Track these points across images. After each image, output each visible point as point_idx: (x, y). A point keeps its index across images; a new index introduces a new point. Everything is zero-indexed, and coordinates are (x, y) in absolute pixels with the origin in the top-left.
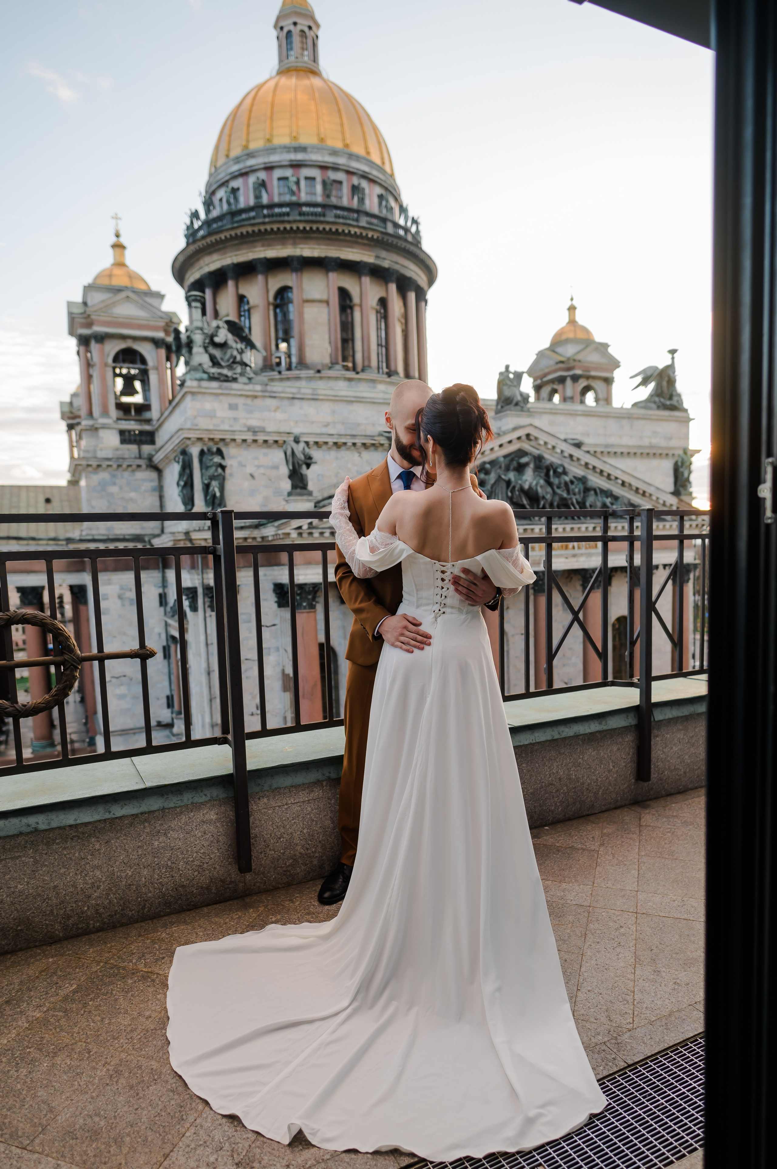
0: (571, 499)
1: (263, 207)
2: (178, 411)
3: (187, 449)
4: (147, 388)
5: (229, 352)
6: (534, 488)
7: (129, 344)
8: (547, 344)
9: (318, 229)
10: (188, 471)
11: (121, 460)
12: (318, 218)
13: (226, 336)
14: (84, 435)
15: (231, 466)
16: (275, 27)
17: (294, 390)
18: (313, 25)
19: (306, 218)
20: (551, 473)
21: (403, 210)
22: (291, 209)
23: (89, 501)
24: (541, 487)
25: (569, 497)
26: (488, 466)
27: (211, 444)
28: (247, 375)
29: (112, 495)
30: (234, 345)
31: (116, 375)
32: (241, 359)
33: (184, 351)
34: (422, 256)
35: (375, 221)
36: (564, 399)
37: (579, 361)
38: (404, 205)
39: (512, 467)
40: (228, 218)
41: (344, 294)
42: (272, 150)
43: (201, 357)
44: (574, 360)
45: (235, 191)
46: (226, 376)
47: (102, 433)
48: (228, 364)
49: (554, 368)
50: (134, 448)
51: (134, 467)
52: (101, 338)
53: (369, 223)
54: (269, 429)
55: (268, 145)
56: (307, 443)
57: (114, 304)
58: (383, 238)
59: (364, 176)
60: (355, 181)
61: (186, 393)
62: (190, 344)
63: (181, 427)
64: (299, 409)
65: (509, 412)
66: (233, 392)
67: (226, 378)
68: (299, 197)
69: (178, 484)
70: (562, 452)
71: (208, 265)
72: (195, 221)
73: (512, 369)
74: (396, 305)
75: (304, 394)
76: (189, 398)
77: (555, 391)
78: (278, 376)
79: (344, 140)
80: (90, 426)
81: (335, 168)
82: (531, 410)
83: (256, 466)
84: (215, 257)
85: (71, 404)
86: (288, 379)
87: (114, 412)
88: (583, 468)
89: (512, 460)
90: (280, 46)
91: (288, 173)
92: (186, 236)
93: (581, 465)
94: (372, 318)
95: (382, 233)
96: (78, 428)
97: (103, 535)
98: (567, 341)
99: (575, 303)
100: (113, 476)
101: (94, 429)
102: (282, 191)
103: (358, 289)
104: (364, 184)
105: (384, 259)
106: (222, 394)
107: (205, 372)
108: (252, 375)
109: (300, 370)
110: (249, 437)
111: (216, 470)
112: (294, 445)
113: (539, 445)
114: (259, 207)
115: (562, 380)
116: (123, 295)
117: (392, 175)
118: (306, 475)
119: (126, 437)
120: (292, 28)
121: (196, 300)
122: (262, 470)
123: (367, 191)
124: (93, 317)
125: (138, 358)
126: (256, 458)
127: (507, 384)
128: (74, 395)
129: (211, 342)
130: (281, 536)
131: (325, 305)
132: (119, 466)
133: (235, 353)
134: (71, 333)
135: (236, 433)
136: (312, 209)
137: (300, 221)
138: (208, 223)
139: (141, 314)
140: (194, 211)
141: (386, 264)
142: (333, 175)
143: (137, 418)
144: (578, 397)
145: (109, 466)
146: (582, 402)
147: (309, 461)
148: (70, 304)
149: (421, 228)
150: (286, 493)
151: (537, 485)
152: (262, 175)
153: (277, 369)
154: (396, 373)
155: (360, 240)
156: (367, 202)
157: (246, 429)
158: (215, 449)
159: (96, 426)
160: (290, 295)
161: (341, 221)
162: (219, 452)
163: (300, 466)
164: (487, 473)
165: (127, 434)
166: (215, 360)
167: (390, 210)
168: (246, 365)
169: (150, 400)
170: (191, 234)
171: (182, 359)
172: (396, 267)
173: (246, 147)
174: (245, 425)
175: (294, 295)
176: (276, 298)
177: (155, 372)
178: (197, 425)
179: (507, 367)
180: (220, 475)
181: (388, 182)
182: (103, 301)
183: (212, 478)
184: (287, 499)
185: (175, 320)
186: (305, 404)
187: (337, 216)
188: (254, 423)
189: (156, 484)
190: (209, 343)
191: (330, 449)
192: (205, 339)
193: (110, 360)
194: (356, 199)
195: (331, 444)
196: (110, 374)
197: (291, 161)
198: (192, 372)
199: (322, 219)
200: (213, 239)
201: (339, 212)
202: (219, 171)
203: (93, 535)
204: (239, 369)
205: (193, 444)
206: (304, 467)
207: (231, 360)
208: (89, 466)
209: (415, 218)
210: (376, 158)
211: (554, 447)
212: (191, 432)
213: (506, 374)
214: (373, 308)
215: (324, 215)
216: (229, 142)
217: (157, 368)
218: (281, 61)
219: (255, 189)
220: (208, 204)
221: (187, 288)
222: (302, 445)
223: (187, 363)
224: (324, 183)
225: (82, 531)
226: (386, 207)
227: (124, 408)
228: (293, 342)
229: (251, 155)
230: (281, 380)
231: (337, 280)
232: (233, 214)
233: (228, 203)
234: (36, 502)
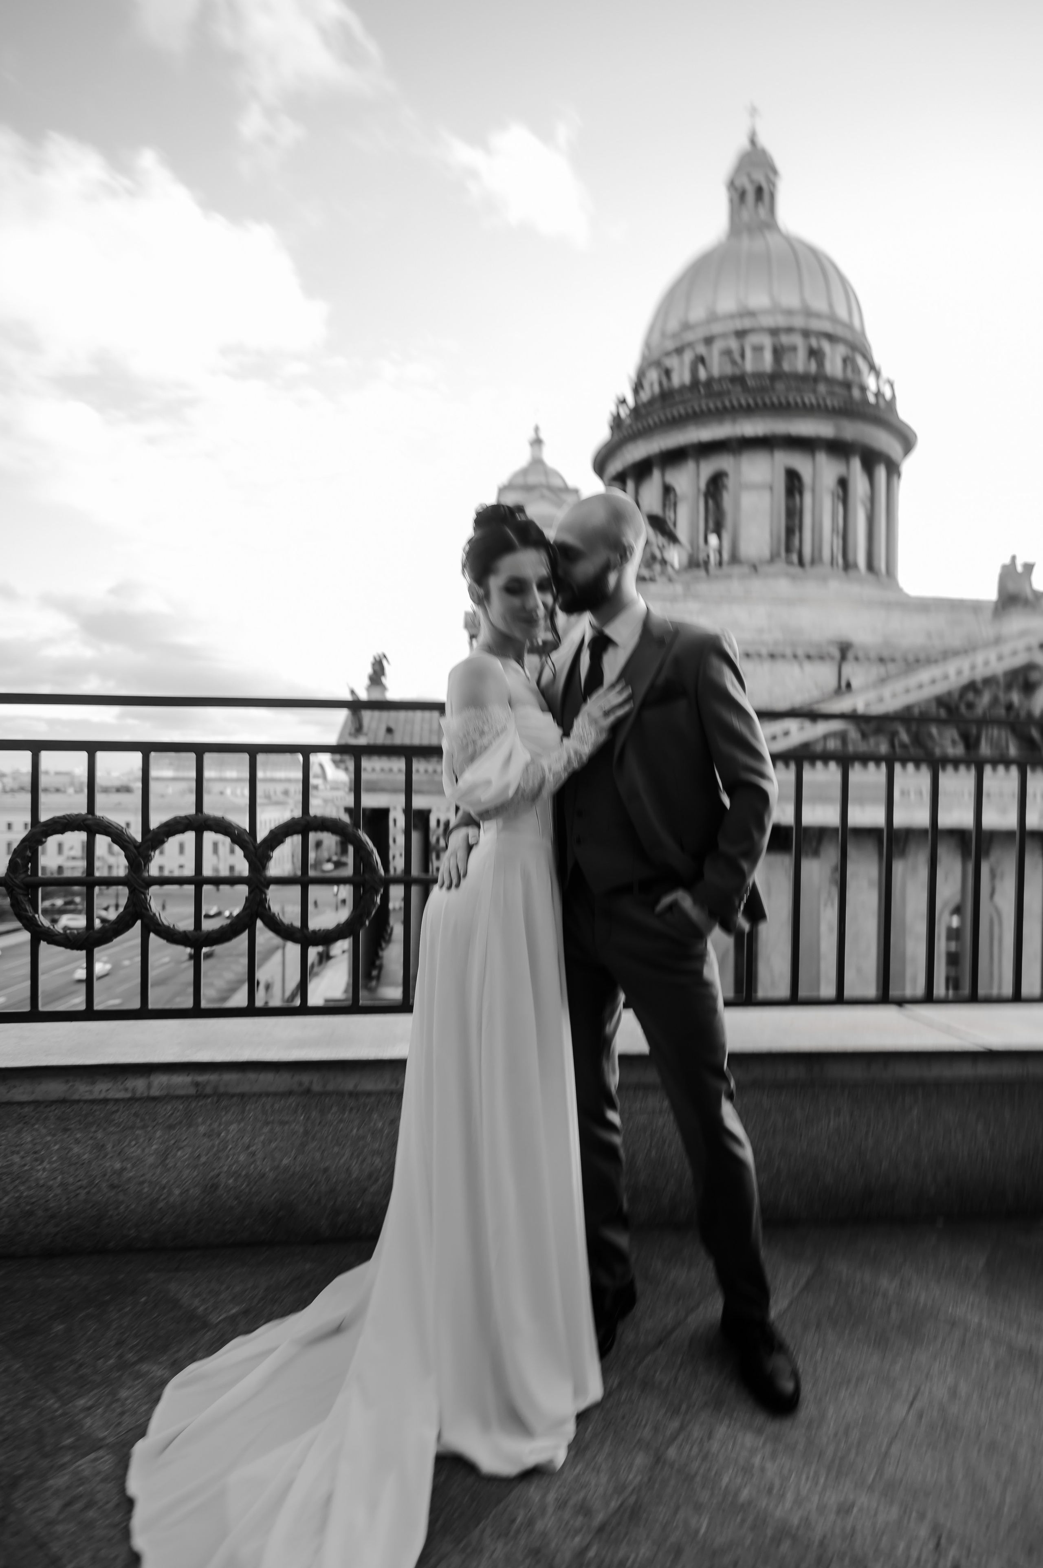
1: (700, 384)
9: (763, 402)
16: (728, 186)
21: (875, 371)
22: (732, 384)
28: (667, 575)
30: (654, 541)
32: (662, 556)
34: (896, 423)
35: (837, 387)
38: (876, 363)
39: (1016, 686)
40: (659, 401)
41: (792, 476)
42: (715, 320)
45: (668, 370)
53: (828, 390)
55: (710, 315)
58: (846, 406)
59: (826, 336)
60: (814, 342)
65: (1015, 613)
68: (743, 369)
71: (632, 454)
72: (621, 409)
73: (1019, 560)
74: (859, 486)
78: (704, 576)
79: (802, 297)
81: (790, 330)
84: (641, 444)
86: (717, 578)
89: (1016, 677)
90: (731, 207)
91: (732, 343)
92: (612, 427)
94: (827, 503)
95: (845, 400)
102: (722, 364)
103: (809, 468)
104: (826, 346)
105: (846, 430)
108: (673, 574)
109: (732, 566)
114: (694, 385)
116: (540, 493)
117: (861, 331)
120: (747, 184)
123: (828, 352)
127: (1011, 580)
131: (767, 490)
133: (655, 550)
136: (758, 381)
138: (635, 410)
140: (621, 398)
141: (848, 436)
142: (785, 339)
149: (896, 390)
152: (701, 349)
153: (705, 567)
154: (856, 566)
155: (815, 410)
156: (828, 366)
160: (725, 480)
161: (794, 391)
164: (978, 693)
167: (857, 370)
168: (667, 563)
170: (617, 423)
172: (861, 438)
173: (684, 320)
175: (730, 482)
176: (708, 485)
181: (856, 339)
191: (763, 661)
194: (813, 364)
195: (764, 654)
197: (735, 329)
200: (640, 426)
201: (791, 381)
202: (653, 350)
207: (650, 559)
209: (891, 380)
210: (842, 312)
213: (1011, 567)
214: (827, 490)
215: (772, 387)
216: (666, 320)
218: (731, 221)
219: (691, 366)
220: (638, 388)
224: (774, 350)
226: (852, 368)
228: (726, 534)
229: (689, 328)
230: (709, 579)
231: (784, 459)
232: (666, 396)
233: (661, 384)
234: (431, 718)
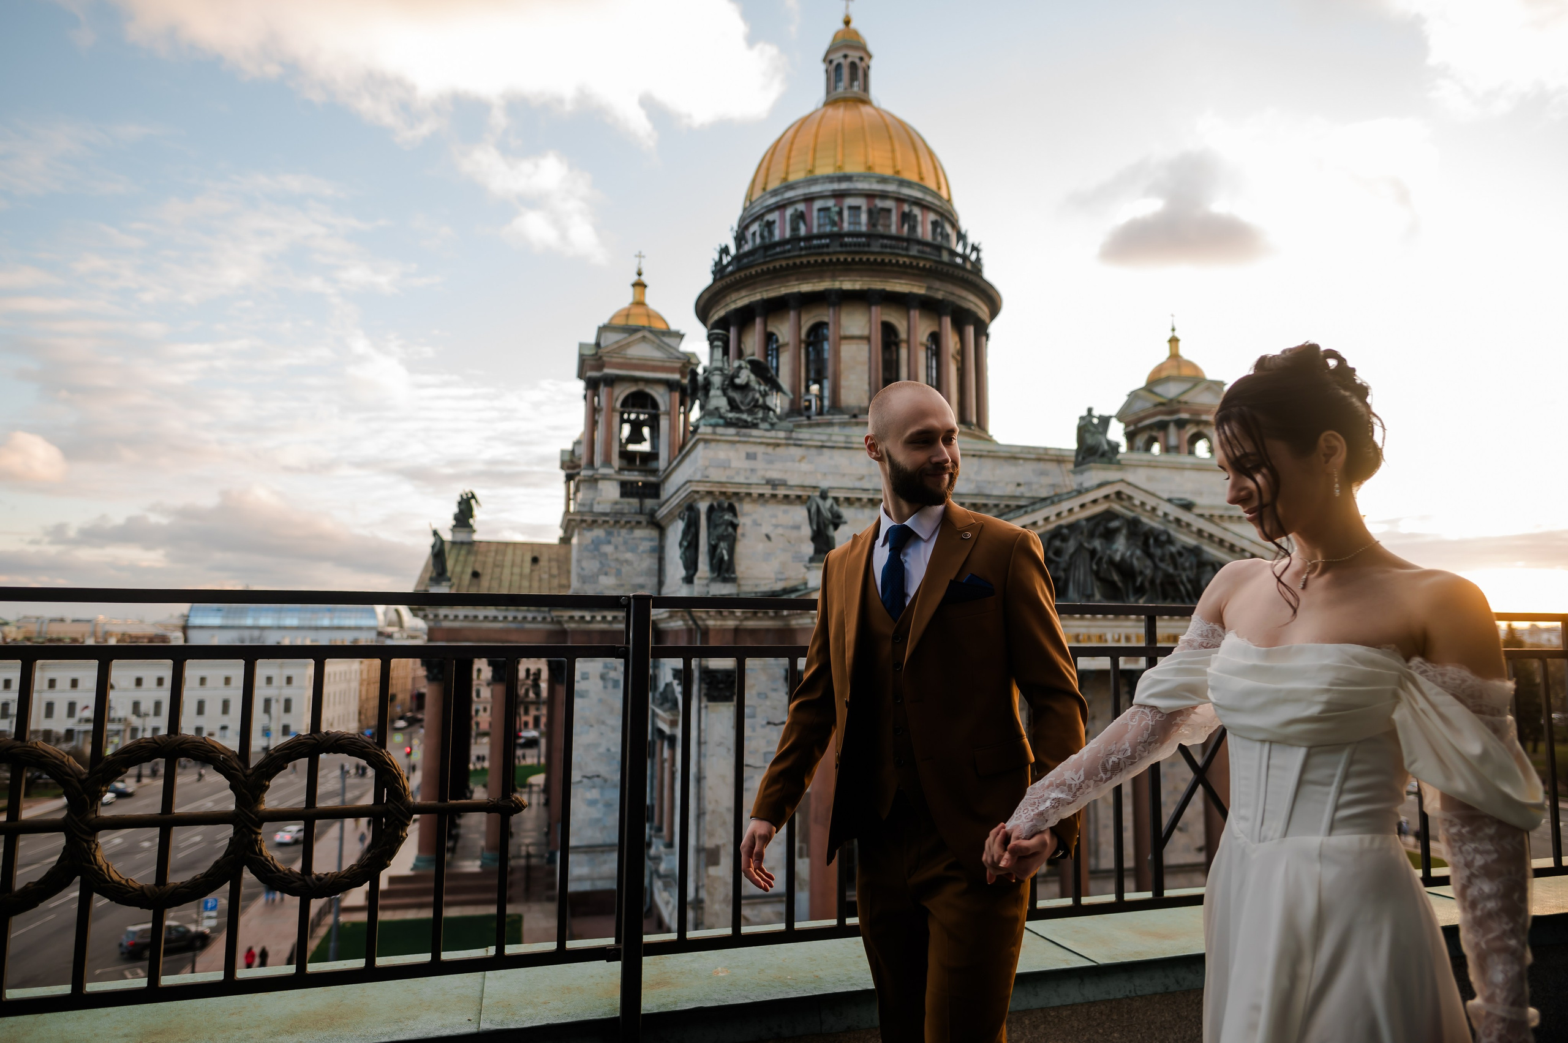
0: (1180, 575)
1: (800, 239)
2: (687, 461)
3: (694, 504)
4: (656, 434)
5: (751, 395)
6: (1129, 560)
7: (641, 387)
8: (1142, 383)
9: (861, 260)
10: (693, 530)
11: (619, 516)
12: (862, 249)
13: (749, 377)
14: (582, 487)
15: (744, 524)
16: (824, 60)
17: (824, 438)
18: (865, 54)
19: (848, 249)
20: (1151, 541)
21: (961, 237)
22: (831, 241)
23: (579, 561)
24: (1138, 559)
25: (1176, 573)
26: (1065, 531)
27: (722, 498)
28: (769, 420)
29: (605, 555)
30: (757, 387)
31: (623, 421)
32: (764, 402)
33: (700, 394)
34: (983, 285)
35: (928, 249)
36: (1166, 449)
37: (1186, 403)
38: (963, 231)
39: (1097, 533)
40: (761, 252)
41: (888, 330)
42: (814, 181)
43: (718, 400)
44: (1179, 402)
45: (770, 225)
46: (746, 421)
47: (602, 485)
48: (748, 407)
49: (1152, 411)
50: (635, 501)
51: (633, 523)
52: (611, 381)
53: (919, 251)
54: (791, 482)
55: (809, 176)
56: (836, 499)
57: (628, 345)
58: (937, 267)
59: (917, 202)
60: (906, 208)
61: (698, 441)
62: (707, 385)
63: (689, 479)
64: (828, 460)
65: (1092, 465)
66: (752, 439)
67: (745, 424)
68: (841, 228)
69: (681, 545)
70: (1166, 515)
71: (735, 301)
72: (724, 256)
73: (1096, 413)
74: (951, 342)
75: (836, 442)
76: (701, 446)
77: (1152, 440)
78: (806, 422)
79: (894, 166)
80: (588, 476)
81: (884, 196)
82: (1123, 462)
83: (774, 525)
84: (743, 293)
85: (573, 452)
86: (818, 425)
87: (616, 462)
88: (1195, 536)
89: (1097, 525)
90: (828, 79)
91: (830, 203)
92: (714, 273)
93: (1192, 532)
94: (922, 356)
95: (936, 262)
96: (577, 479)
98: (1168, 379)
99: (1177, 334)
100: (609, 534)
101: (593, 481)
102: (822, 221)
103: (905, 323)
104: (916, 211)
105: (938, 290)
106: (739, 442)
107: (721, 417)
108: (775, 420)
109: (833, 414)
110: (767, 491)
111: (726, 529)
112: (820, 502)
113: (1134, 505)
114: (795, 239)
115: (1163, 426)
116: (639, 335)
117: (949, 201)
118: (833, 538)
119: (627, 489)
120: (842, 60)
121: (718, 339)
122: (780, 531)
123: (919, 218)
124: (605, 359)
125: (649, 402)
126: (775, 516)
127: (1089, 431)
128: (577, 443)
129: (730, 384)
131: (865, 342)
132: (617, 522)
133: (757, 395)
134: (581, 375)
135: (753, 486)
136: (855, 240)
137: (841, 253)
138: (737, 258)
139: (657, 354)
140: (723, 246)
141: (940, 295)
142: (880, 203)
143: (643, 468)
144: (1185, 447)
145: (605, 522)
146: (1191, 452)
147: (837, 521)
148: (582, 346)
149: (982, 255)
150: (807, 559)
151: (1132, 556)
152: (801, 207)
153: (806, 413)
155: (909, 271)
156: (919, 230)
157: (764, 482)
158: (726, 505)
159: (597, 476)
160: (825, 331)
161: (888, 250)
162: (732, 509)
163: (826, 527)
164: (1064, 539)
165: (629, 486)
166: (734, 404)
167: (947, 237)
168: (769, 409)
169: (658, 449)
170: (719, 270)
171: (697, 403)
172: (952, 298)
173: (785, 179)
174: (763, 477)
175: (830, 332)
176: (809, 334)
177: (667, 417)
178: (707, 477)
179: (1090, 410)
180: (729, 535)
181: (944, 207)
182: (617, 342)
183: (721, 538)
184: (808, 565)
185: (693, 361)
186: (836, 453)
187: (885, 246)
188: (774, 475)
189: (655, 543)
190: (728, 385)
191: (863, 506)
192: (724, 381)
193: (618, 405)
194: (906, 227)
195: (865, 500)
196: (616, 419)
197: (834, 191)
198: (707, 417)
199: (866, 249)
200: (742, 274)
201: (885, 241)
202: (754, 205)
204: (760, 415)
205: (702, 498)
206: (831, 528)
207: (752, 404)
208: (583, 521)
209: (976, 244)
210: (931, 184)
211: (1154, 509)
212: (700, 484)
213: (1088, 418)
214: (922, 344)
215: (869, 245)
216: (767, 176)
217: (668, 413)
218: (828, 92)
219: (792, 221)
220: (740, 239)
221: (709, 327)
222: (829, 502)
223: (702, 408)
224: (870, 212)
226: (941, 234)
227: (628, 458)
228: (827, 384)
229: (790, 187)
230: (810, 426)
231: (881, 314)
232: (767, 248)
233: (762, 236)
234: (522, 561)
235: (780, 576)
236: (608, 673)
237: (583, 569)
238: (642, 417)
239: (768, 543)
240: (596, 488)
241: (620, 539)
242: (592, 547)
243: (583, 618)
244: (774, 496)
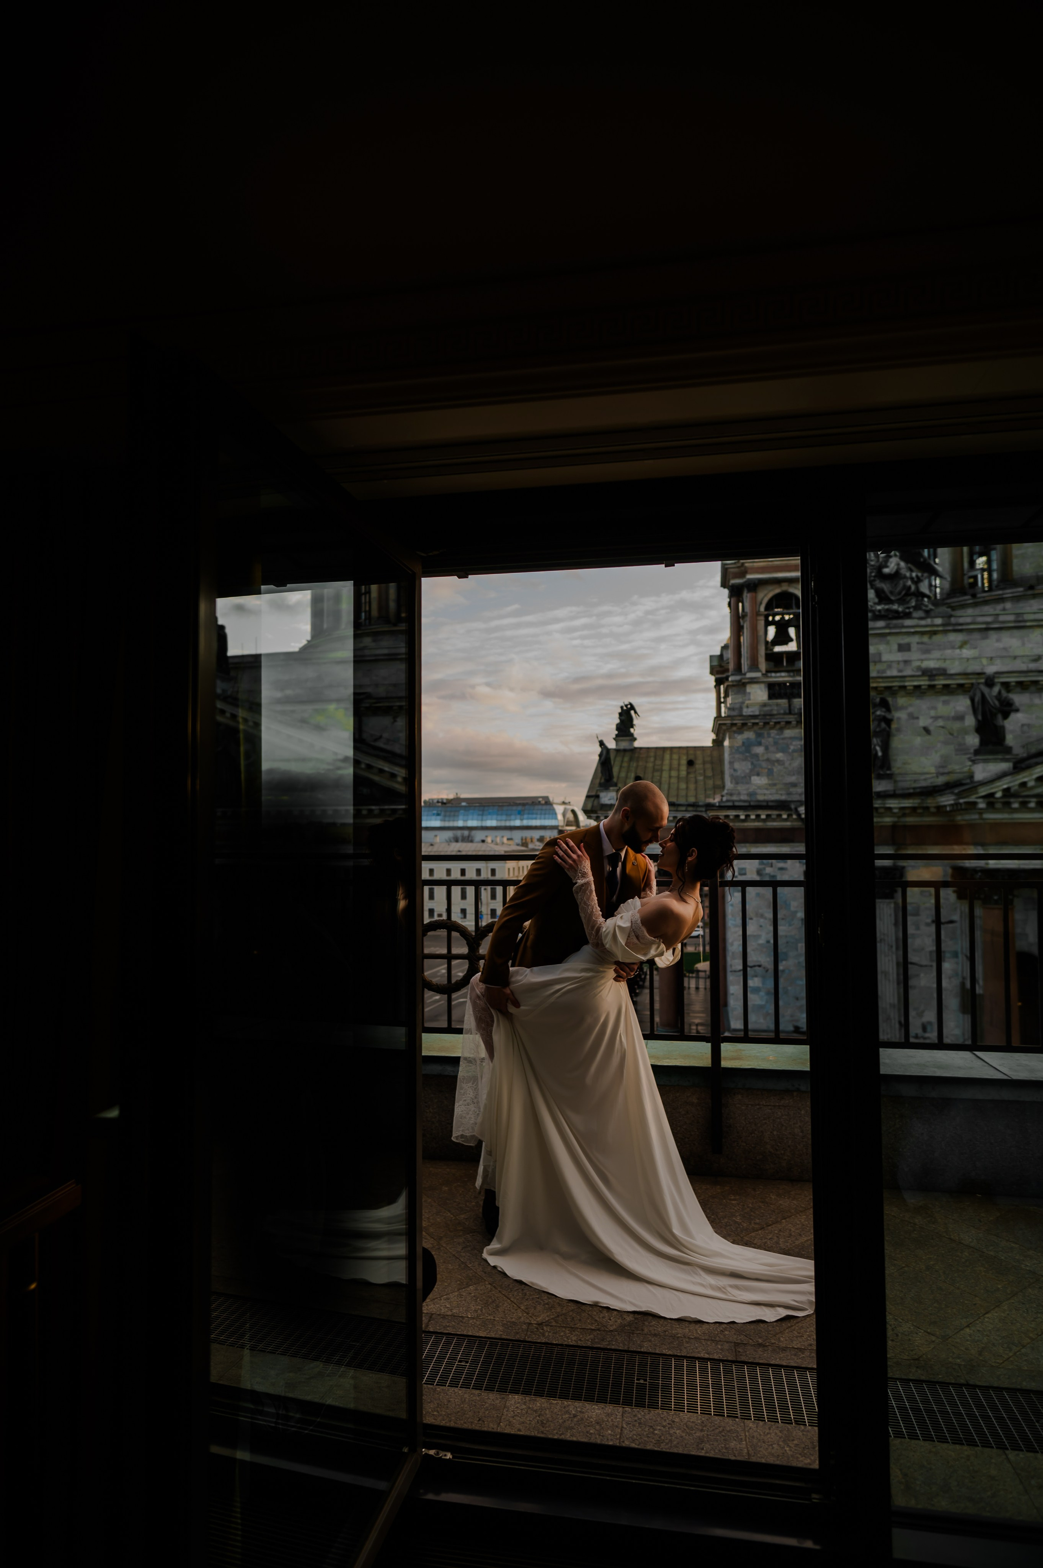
5: (901, 583)
7: (785, 587)
11: (768, 717)
13: (898, 565)
14: (731, 691)
15: (899, 719)
17: (989, 619)
23: (731, 763)
28: (924, 608)
29: (756, 756)
30: (908, 574)
31: (768, 624)
32: (917, 588)
47: (750, 689)
48: (899, 597)
50: (783, 702)
51: (783, 724)
52: (754, 586)
54: (951, 671)
56: (1006, 685)
64: (994, 643)
66: (904, 630)
67: (896, 615)
75: (1004, 622)
78: (971, 601)
80: (736, 681)
83: (932, 717)
85: (721, 657)
86: (985, 603)
87: (763, 665)
96: (727, 683)
97: (745, 801)
100: (759, 735)
101: (741, 686)
106: (891, 633)
108: (930, 607)
110: (924, 682)
111: (879, 725)
112: (985, 689)
118: (1003, 727)
119: (775, 691)
122: (941, 723)
125: (793, 602)
126: (934, 708)
128: (724, 648)
130: (963, 807)
132: (766, 724)
134: (724, 584)
135: (907, 679)
143: (790, 668)
145: (754, 724)
147: (1006, 709)
150: (971, 751)
153: (971, 591)
157: (919, 673)
158: (879, 700)
159: (744, 681)
162: (884, 704)
163: (993, 716)
165: (777, 688)
166: (884, 594)
168: (924, 595)
174: (919, 668)
180: (883, 731)
183: (875, 734)
184: (973, 759)
186: (1004, 634)
188: (932, 664)
190: (877, 575)
192: (873, 571)
193: (762, 609)
195: (1042, 683)
196: (761, 623)
203: (733, 801)
206: (1000, 717)
207: (903, 593)
208: (733, 725)
222: (997, 689)
225: (722, 796)
227: (775, 660)
230: (976, 606)
234: (679, 765)
235: (941, 770)
236: (764, 869)
237: (735, 770)
238: (787, 617)
239: (928, 737)
240: (744, 692)
241: (771, 740)
242: (743, 748)
243: (737, 816)
244: (932, 687)
